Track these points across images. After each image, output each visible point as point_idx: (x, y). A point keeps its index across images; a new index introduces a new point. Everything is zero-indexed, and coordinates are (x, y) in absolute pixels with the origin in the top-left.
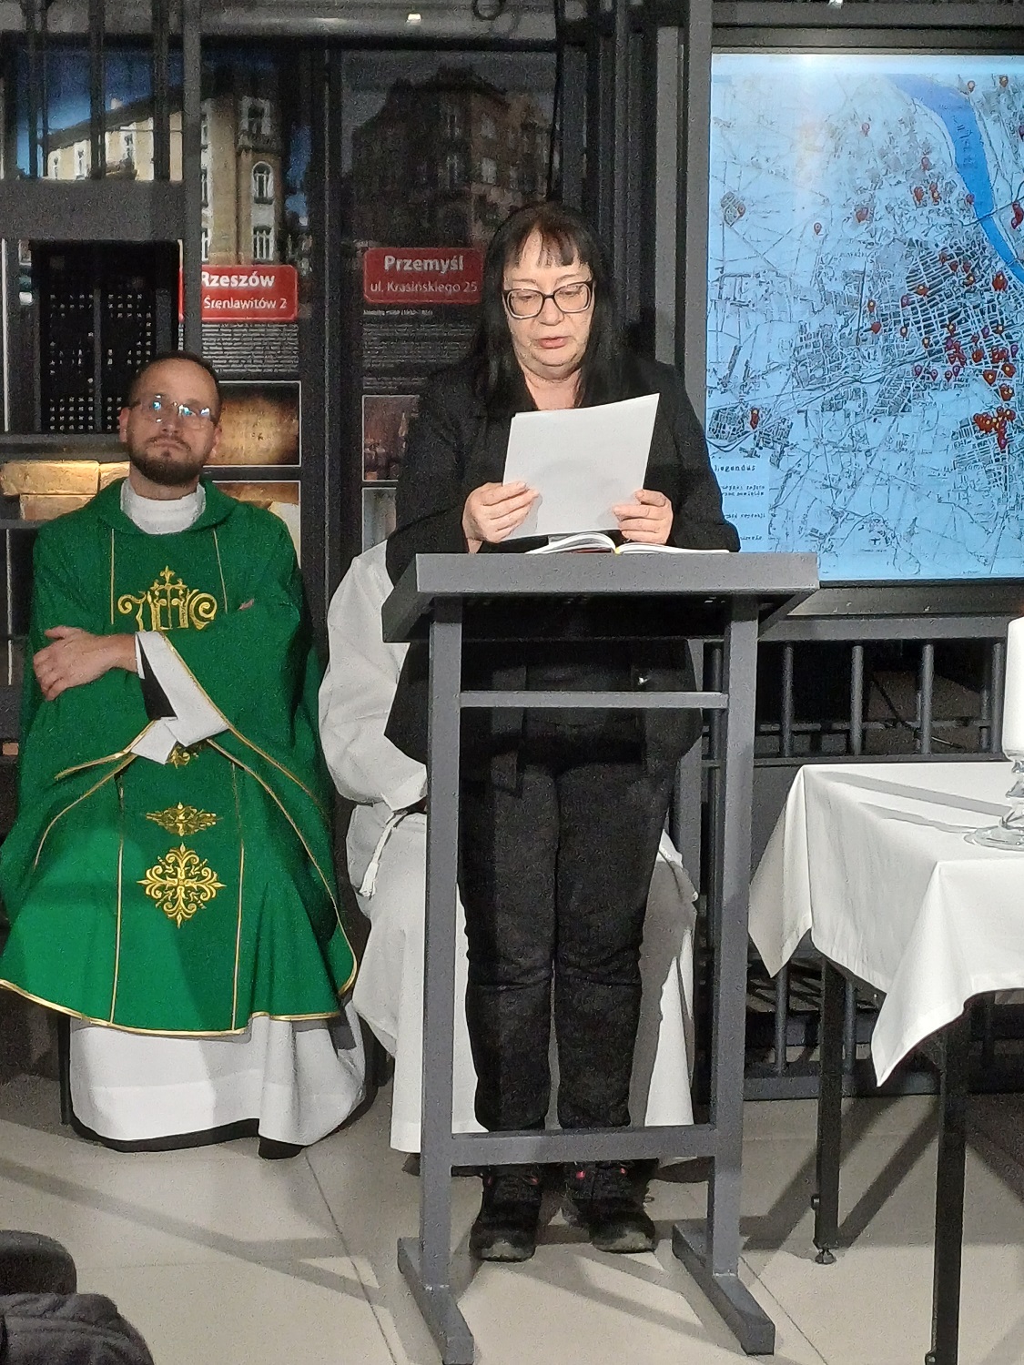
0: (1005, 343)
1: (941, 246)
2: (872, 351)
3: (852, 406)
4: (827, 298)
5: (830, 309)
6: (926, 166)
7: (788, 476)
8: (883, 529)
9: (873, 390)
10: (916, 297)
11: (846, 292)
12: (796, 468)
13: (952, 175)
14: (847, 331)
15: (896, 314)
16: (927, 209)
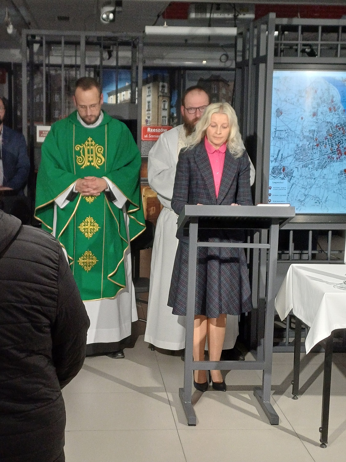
1: (336, 123)
2: (316, 151)
3: (310, 166)
4: (304, 137)
5: (305, 140)
6: (332, 101)
7: (293, 185)
8: (319, 199)
9: (316, 162)
10: (329, 137)
11: (310, 136)
12: (295, 183)
13: (340, 104)
14: (309, 146)
15: (323, 142)
16: (333, 113)
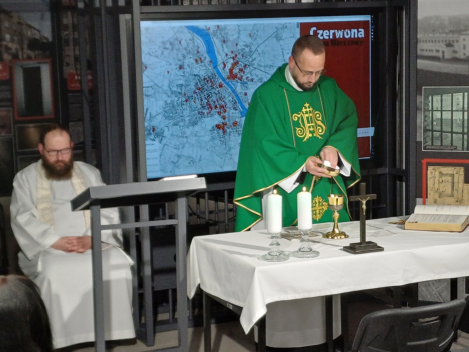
0: (223, 103)
1: (203, 75)
2: (186, 108)
3: (181, 124)
4: (173, 92)
5: (173, 95)
6: (198, 52)
7: (164, 146)
8: (192, 160)
9: (187, 119)
10: (197, 91)
11: (177, 91)
12: (166, 143)
13: (206, 55)
14: (178, 102)
15: (192, 96)
16: (199, 65)
